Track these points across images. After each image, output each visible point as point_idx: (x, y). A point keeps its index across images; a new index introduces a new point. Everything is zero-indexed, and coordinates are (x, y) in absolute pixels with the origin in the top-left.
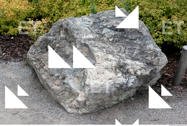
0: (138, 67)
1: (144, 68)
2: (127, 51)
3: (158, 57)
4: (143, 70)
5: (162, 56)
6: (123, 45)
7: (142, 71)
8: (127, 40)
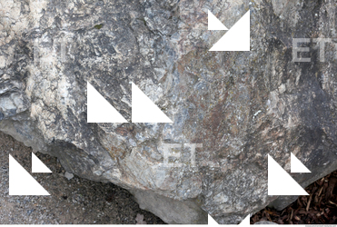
0: (49, 97)
1: (59, 117)
2: (90, 35)
3: (132, 143)
4: (52, 117)
5: (148, 155)
6: (107, 15)
7: (46, 115)
8: (133, 15)
